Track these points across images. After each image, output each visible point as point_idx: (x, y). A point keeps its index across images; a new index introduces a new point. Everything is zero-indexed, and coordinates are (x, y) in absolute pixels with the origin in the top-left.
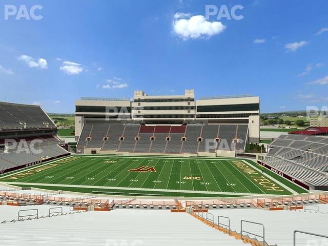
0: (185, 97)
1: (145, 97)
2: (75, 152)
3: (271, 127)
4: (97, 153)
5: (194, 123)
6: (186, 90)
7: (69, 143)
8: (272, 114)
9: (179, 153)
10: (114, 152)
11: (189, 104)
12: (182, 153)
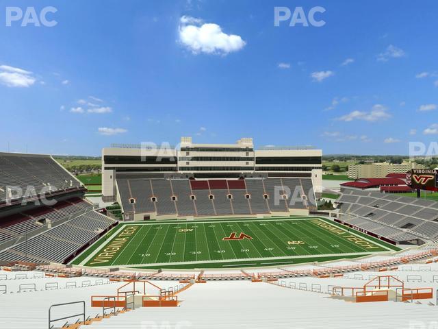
2: (121, 219)
4: (151, 218)
7: (108, 208)
9: (250, 214)
10: (175, 216)
11: (247, 154)
12: (255, 214)
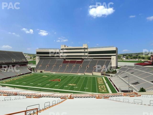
0: (83, 47)
1: (66, 47)
2: (34, 72)
3: (134, 60)
4: (43, 72)
5: (87, 59)
6: (83, 44)
7: (32, 68)
8: (135, 54)
9: (76, 73)
10: (49, 72)
11: (85, 50)
12: (78, 73)
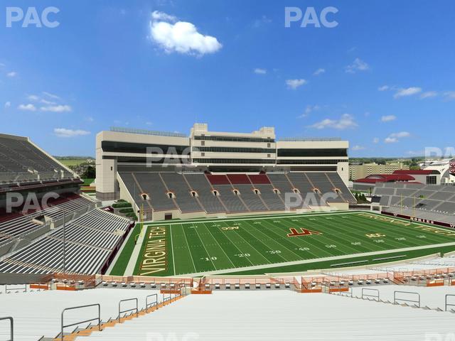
0: (264, 136)
4: (173, 218)
7: (115, 206)
10: (204, 214)
11: (269, 145)
